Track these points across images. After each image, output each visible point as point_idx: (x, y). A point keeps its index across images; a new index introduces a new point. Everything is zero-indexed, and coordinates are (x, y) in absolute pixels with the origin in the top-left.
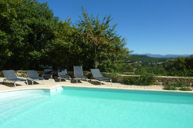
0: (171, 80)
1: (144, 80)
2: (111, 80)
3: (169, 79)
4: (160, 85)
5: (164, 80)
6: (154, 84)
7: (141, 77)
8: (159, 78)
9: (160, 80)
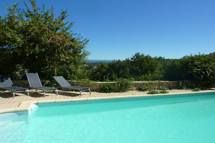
0: (142, 84)
1: (121, 86)
2: (89, 89)
3: (140, 84)
4: (134, 90)
5: (137, 85)
6: (129, 90)
7: (118, 83)
8: (133, 83)
9: (133, 85)
